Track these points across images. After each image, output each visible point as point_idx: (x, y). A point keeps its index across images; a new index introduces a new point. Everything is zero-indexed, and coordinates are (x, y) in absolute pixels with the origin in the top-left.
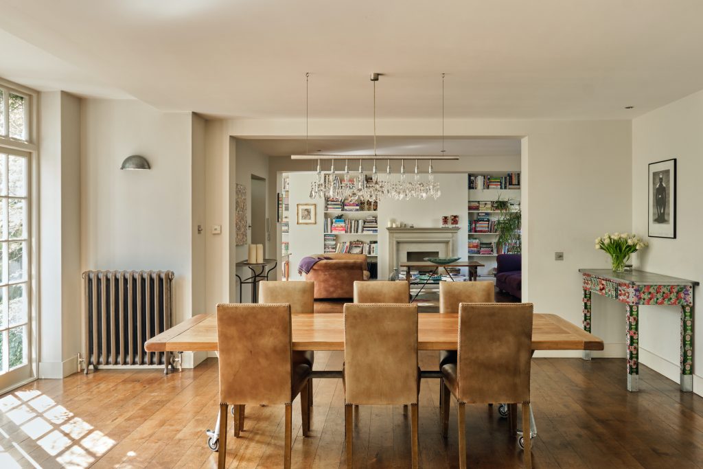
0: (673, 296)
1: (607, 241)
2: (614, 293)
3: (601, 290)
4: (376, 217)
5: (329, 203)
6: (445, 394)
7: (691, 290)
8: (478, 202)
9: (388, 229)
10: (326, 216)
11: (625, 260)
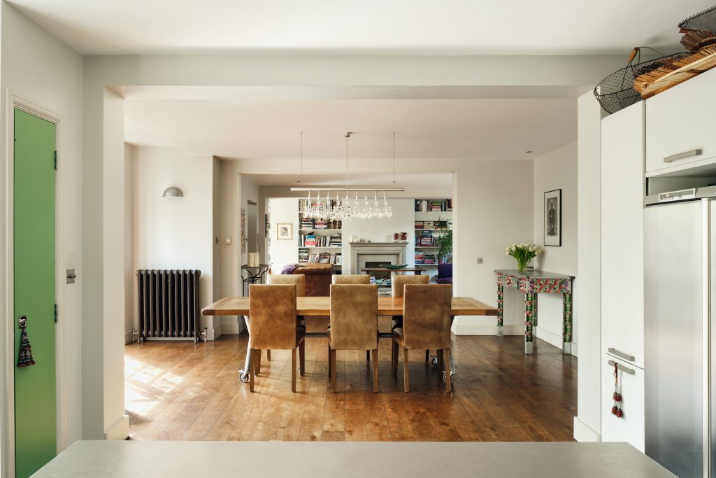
0: (557, 286)
1: (514, 249)
2: (516, 286)
3: (508, 284)
4: (340, 234)
5: (303, 222)
6: (396, 348)
7: (570, 282)
8: (423, 222)
9: (350, 243)
10: (300, 233)
11: (527, 263)
